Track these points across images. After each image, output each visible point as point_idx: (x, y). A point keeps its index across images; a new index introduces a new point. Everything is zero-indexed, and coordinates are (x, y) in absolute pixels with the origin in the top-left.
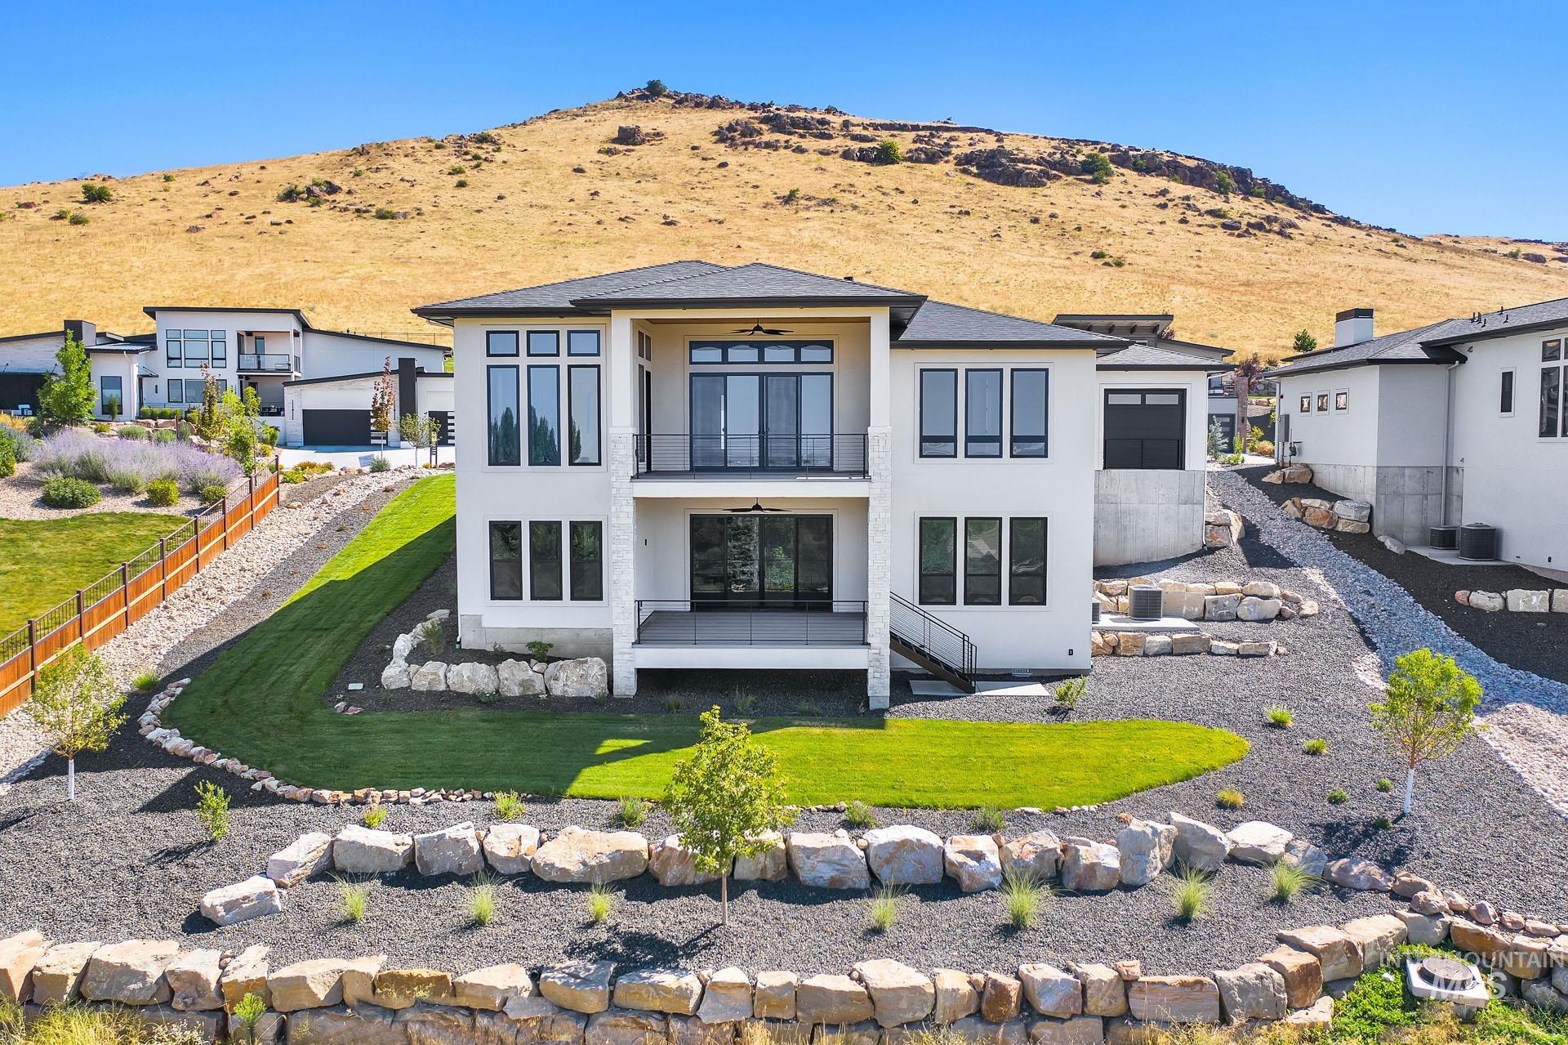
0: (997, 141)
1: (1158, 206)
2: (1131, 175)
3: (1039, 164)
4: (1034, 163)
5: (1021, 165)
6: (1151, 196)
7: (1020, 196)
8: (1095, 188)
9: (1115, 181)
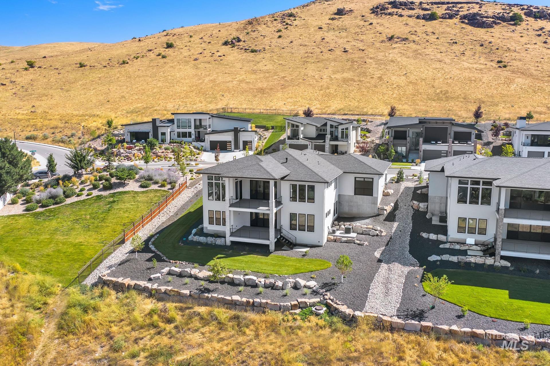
0: (479, 7)
1: (537, 35)
2: (531, 20)
3: (493, 18)
4: (491, 18)
5: (485, 19)
6: (536, 30)
7: (481, 33)
8: (513, 28)
9: (524, 24)
